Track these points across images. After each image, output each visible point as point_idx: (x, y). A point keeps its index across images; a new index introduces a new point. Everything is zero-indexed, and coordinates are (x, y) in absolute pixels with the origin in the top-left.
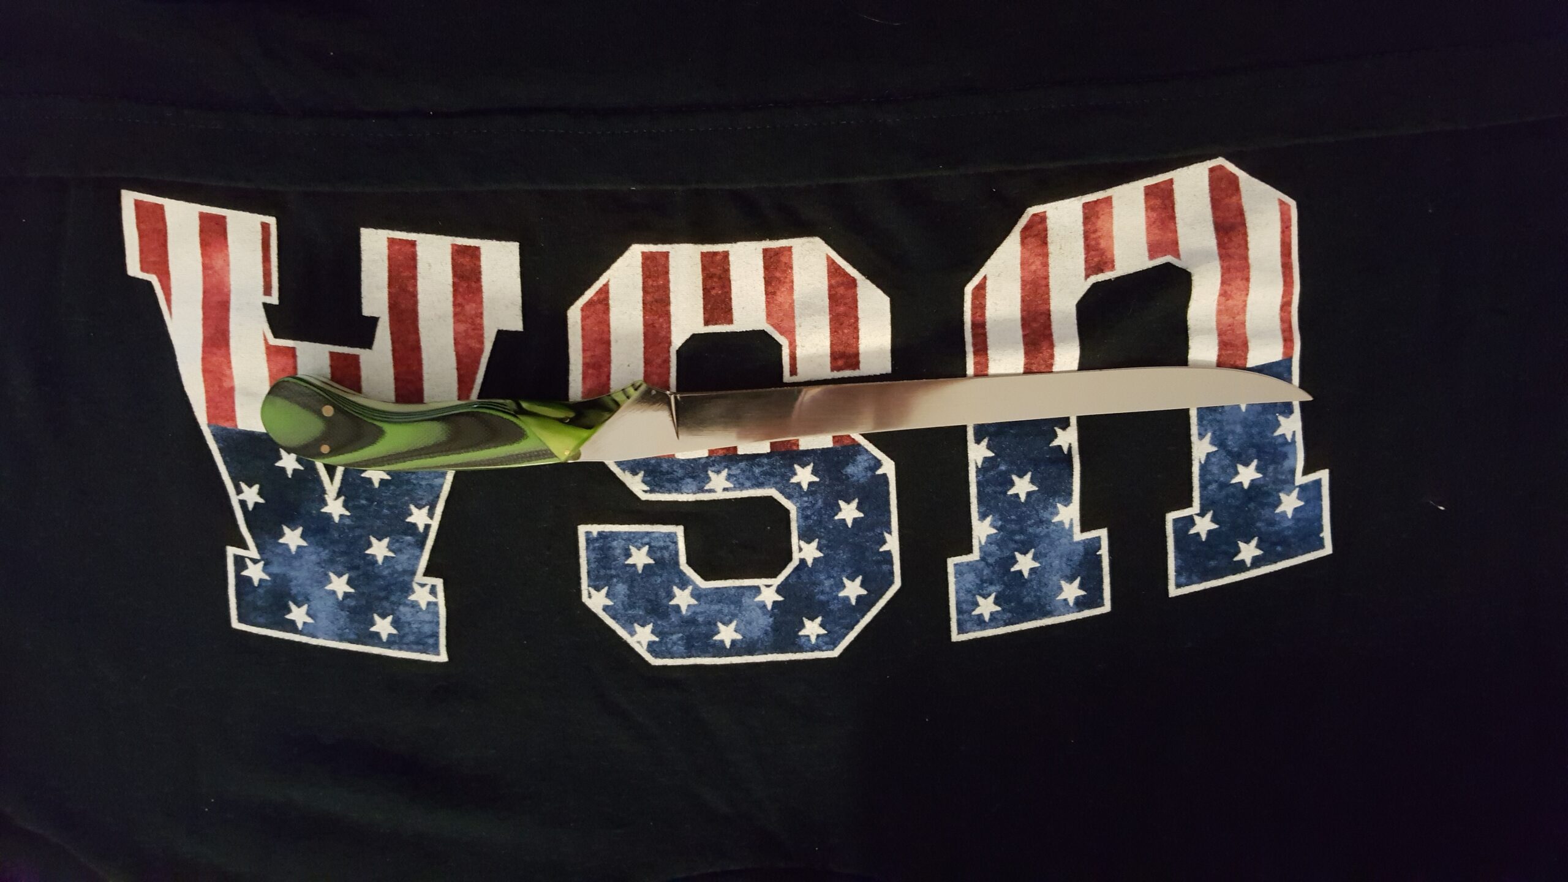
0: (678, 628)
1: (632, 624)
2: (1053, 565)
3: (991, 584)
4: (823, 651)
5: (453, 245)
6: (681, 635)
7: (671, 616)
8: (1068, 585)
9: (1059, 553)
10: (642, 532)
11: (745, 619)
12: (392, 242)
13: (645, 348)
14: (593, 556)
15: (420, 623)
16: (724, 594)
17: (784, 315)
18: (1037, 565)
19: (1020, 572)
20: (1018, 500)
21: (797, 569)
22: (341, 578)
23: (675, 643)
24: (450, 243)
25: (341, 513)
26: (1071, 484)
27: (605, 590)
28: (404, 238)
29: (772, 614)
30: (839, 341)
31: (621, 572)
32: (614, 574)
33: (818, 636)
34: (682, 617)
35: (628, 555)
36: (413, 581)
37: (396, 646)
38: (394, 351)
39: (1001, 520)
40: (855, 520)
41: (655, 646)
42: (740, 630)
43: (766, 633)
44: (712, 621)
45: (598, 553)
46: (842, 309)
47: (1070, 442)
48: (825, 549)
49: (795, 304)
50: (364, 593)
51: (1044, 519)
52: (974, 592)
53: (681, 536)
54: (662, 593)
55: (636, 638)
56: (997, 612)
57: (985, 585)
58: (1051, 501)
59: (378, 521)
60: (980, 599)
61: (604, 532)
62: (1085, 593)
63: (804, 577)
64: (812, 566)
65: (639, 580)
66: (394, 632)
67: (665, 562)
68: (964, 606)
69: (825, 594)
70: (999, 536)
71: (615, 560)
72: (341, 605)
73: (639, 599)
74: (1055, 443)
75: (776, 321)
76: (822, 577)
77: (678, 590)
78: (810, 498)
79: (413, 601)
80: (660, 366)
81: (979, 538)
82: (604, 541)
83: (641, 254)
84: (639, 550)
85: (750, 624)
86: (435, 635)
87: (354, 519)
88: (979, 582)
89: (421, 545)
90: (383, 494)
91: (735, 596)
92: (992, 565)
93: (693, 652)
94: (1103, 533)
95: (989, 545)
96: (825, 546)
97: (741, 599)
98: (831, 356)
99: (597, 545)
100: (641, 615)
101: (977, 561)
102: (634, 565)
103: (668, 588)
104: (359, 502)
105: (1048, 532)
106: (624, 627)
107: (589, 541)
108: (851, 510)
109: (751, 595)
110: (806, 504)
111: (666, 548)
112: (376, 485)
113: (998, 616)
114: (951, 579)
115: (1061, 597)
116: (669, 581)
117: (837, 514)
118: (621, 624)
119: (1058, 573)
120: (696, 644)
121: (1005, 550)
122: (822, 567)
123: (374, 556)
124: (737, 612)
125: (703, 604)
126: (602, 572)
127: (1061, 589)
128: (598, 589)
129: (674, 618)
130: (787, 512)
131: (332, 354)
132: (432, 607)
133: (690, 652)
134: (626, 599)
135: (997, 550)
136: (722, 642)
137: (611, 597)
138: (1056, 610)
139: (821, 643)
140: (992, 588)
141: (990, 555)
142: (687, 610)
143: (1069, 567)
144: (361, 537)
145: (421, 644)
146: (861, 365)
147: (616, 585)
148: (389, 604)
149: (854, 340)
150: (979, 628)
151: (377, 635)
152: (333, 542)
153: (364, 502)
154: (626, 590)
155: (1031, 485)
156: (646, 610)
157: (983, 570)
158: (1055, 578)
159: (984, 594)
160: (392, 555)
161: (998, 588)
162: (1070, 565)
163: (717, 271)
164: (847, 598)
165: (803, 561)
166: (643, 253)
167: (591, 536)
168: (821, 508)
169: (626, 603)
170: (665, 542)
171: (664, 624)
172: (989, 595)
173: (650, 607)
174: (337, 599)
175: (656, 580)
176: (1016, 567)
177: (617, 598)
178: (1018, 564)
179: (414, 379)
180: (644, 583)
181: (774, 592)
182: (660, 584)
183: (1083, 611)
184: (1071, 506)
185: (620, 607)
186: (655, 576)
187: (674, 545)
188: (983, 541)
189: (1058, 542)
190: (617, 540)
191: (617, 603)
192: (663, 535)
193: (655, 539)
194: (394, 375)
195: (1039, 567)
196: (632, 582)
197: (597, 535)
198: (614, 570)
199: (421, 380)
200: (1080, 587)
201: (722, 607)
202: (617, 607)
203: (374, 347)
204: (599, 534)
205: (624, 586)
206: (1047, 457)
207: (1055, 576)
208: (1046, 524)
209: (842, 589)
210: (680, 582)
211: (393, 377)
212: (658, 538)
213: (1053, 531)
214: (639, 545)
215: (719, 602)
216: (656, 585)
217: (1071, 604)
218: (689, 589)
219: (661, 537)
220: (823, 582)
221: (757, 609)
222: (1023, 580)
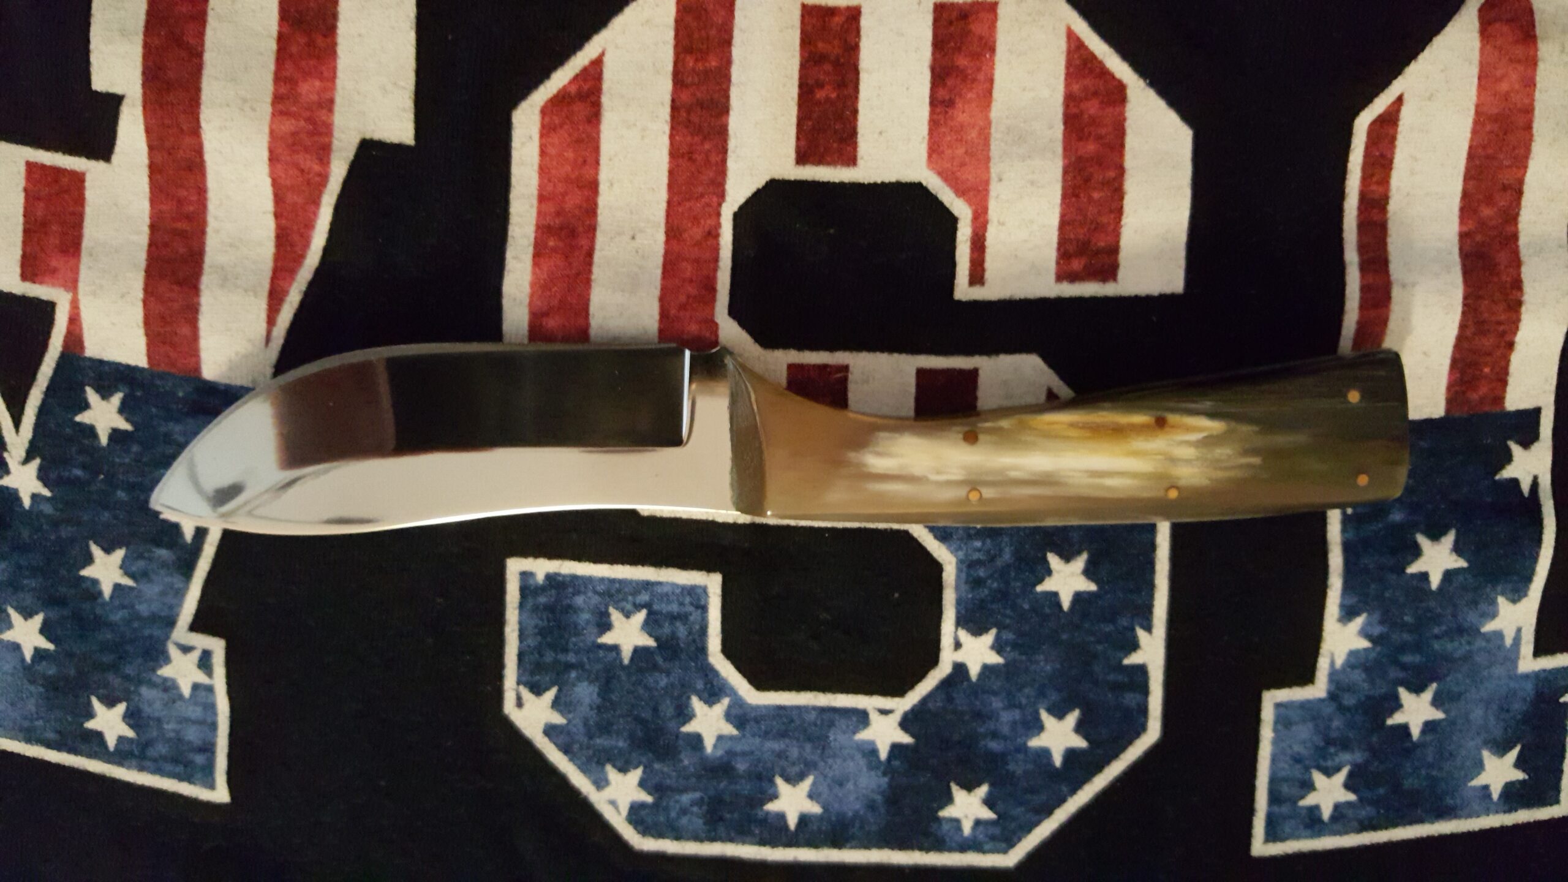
0: (694, 780)
1: (601, 764)
2: (1472, 716)
3: (1345, 745)
4: (984, 852)
6: (697, 795)
7: (682, 756)
8: (1495, 758)
9: (1484, 695)
10: (637, 582)
11: (831, 774)
13: (669, 203)
14: (532, 622)
15: (180, 722)
16: (792, 721)
17: (966, 153)
18: (1439, 715)
19: (1404, 729)
20: (1425, 587)
21: (946, 684)
22: (30, 622)
23: (684, 811)
25: (36, 491)
26: (1535, 559)
27: (550, 695)
29: (887, 768)
30: (1079, 218)
31: (588, 658)
32: (574, 660)
33: (978, 823)
34: (704, 760)
35: (605, 626)
36: (168, 637)
37: (134, 763)
38: (154, 169)
39: (1382, 622)
40: (1079, 598)
41: (643, 813)
42: (820, 795)
43: (871, 806)
44: (764, 773)
45: (545, 617)
46: (1091, 147)
47: (1536, 472)
48: (1008, 649)
49: (993, 130)
50: (70, 655)
51: (1466, 625)
52: (1307, 762)
53: (715, 593)
54: (668, 709)
55: (608, 793)
56: (1349, 804)
57: (1332, 750)
58: (1488, 590)
59: (106, 514)
60: (1318, 778)
61: (557, 574)
62: (1527, 777)
63: (961, 701)
64: (979, 681)
65: (624, 678)
66: (130, 733)
67: (678, 644)
68: (1285, 789)
69: (998, 738)
70: (1373, 655)
71: (577, 634)
72: (28, 671)
73: (619, 716)
74: (1507, 473)
75: (949, 165)
76: (997, 703)
77: (702, 703)
78: (988, 541)
79: (165, 680)
80: (698, 244)
81: (1332, 655)
82: (558, 594)
84: (627, 615)
85: (841, 784)
86: (208, 749)
87: (60, 506)
88: (1322, 744)
89: (187, 568)
90: (117, 460)
91: (815, 725)
92: (1349, 709)
93: (721, 830)
95: (1348, 670)
96: (1007, 643)
97: (828, 731)
98: (1059, 249)
99: (542, 600)
100: (620, 750)
101: (1321, 700)
102: (615, 648)
103: (680, 696)
104: (70, 471)
105: (1470, 652)
106: (584, 769)
107: (527, 591)
108: (1073, 574)
109: (848, 727)
110: (976, 556)
111: (683, 617)
112: (104, 440)
113: (1350, 813)
114: (1267, 733)
115: (1478, 782)
116: (683, 686)
117: (1041, 581)
118: (579, 762)
119: (1478, 734)
120: (728, 816)
121: (1380, 682)
122: (999, 684)
123: (95, 582)
124: (816, 758)
125: (748, 735)
126: (549, 657)
127: (1479, 766)
128: (537, 690)
129: (687, 760)
130: (937, 567)
131: (31, 167)
132: (204, 693)
133: (715, 830)
134: (593, 713)
135: (1364, 681)
136: (781, 817)
137: (562, 708)
138: (1461, 807)
139: (981, 837)
140: (1346, 757)
141: (1349, 689)
142: (715, 746)
143: (1502, 726)
144: (72, 540)
145: (181, 763)
146: (1121, 273)
147: (574, 685)
148: (120, 679)
149: (1112, 216)
150: (1309, 832)
151: (99, 736)
152: (21, 548)
153: (78, 472)
154: (595, 696)
155: (1454, 557)
156: (632, 737)
157: (1331, 720)
158: (1471, 744)
159: (1327, 767)
160: (128, 582)
161: (1358, 757)
162: (1504, 720)
163: (833, 49)
164: (1045, 753)
165: (960, 669)
167: (531, 582)
168: (1008, 566)
169: (592, 722)
170: (682, 604)
171: (666, 769)
172: (1338, 769)
173: (640, 735)
174: (23, 660)
175: (657, 682)
176: (1397, 719)
177: (575, 710)
178: (1403, 712)
179: (188, 228)
180: (634, 685)
181: (896, 724)
182: (665, 689)
183: (1516, 810)
184: (1525, 602)
185: (579, 729)
186: (657, 674)
187: (699, 611)
188: (1339, 662)
189: (1485, 673)
190: (585, 593)
191: (574, 722)
192: (680, 590)
193: (662, 597)
194: (150, 218)
195: (1443, 720)
196: (608, 681)
197: (544, 581)
198: (573, 655)
199: (203, 232)
200: (1519, 764)
201: (787, 746)
202: (575, 730)
203: (115, 158)
204: (550, 577)
205: (591, 688)
206: (1489, 500)
207: (1473, 739)
208: (1469, 635)
209: (1038, 734)
210: (706, 688)
211: (147, 221)
212: (667, 595)
213: (1480, 649)
214: (629, 607)
215: (783, 735)
216: (657, 689)
217: (1495, 796)
218: (722, 704)
219: (673, 593)
220: (998, 714)
221: (858, 756)
222: (1408, 744)
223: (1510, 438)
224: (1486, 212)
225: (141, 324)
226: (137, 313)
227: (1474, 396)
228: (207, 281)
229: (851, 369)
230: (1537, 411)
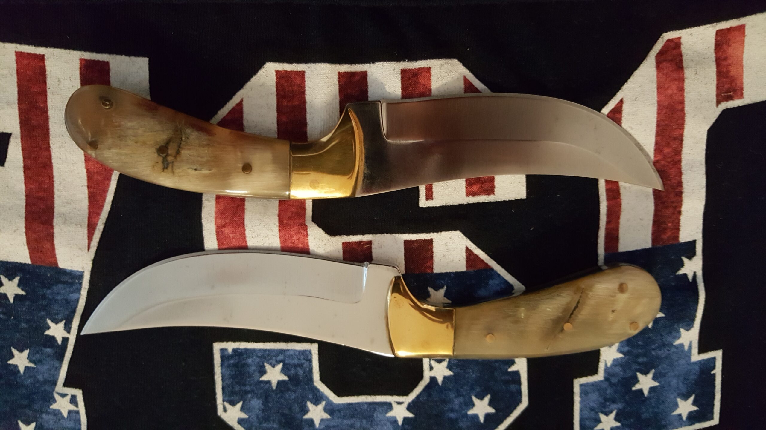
2: (672, 383)
3: (614, 401)
5: (81, 60)
7: (305, 429)
8: (683, 402)
9: (676, 373)
10: (277, 350)
12: (20, 55)
14: (227, 373)
16: (356, 410)
18: (656, 384)
19: (641, 391)
21: (428, 387)
24: (79, 58)
26: (695, 310)
27: (239, 405)
28: (33, 52)
31: (256, 388)
32: (249, 389)
35: (263, 372)
36: (53, 391)
38: (26, 168)
39: (626, 346)
45: (233, 369)
47: (695, 270)
48: (455, 368)
51: (667, 343)
52: (597, 410)
53: (315, 353)
54: (296, 408)
56: (617, 427)
57: (608, 403)
58: (676, 326)
59: (18, 334)
60: (602, 417)
61: (238, 349)
62: (698, 409)
63: (435, 395)
64: (442, 384)
65: (273, 396)
67: (299, 378)
68: (587, 423)
69: (454, 412)
70: (624, 360)
71: (249, 377)
73: (274, 413)
74: (682, 272)
76: (452, 395)
77: (312, 405)
79: (54, 410)
81: (606, 361)
82: (239, 358)
83: (275, 73)
84: (274, 366)
88: (603, 401)
90: (19, 309)
91: (367, 411)
92: (615, 385)
94: (718, 354)
95: (613, 367)
96: (454, 364)
97: (373, 413)
98: (466, 181)
99: (232, 361)
100: (275, 428)
101: (601, 381)
102: (269, 382)
103: (302, 403)
105: (669, 354)
107: (224, 358)
109: (382, 411)
111: (300, 365)
112: (12, 300)
114: (577, 399)
115: (676, 413)
116: (303, 397)
119: (675, 391)
121: (628, 371)
122: (452, 385)
123: (16, 366)
124: (369, 426)
125: (335, 418)
126: (237, 388)
127: (676, 406)
128: (233, 403)
132: (74, 415)
134: (261, 412)
137: (245, 411)
138: (670, 425)
140: (614, 406)
141: (614, 375)
142: (320, 424)
143: (686, 386)
144: (2, 348)
146: (496, 190)
147: (250, 401)
148: (31, 412)
153: (1, 316)
154: (261, 405)
155: (659, 312)
156: (280, 423)
157: (606, 390)
158: (672, 396)
159: (606, 412)
160: (33, 365)
161: (620, 406)
162: (687, 384)
163: (355, 91)
164: (476, 416)
165: (433, 380)
166: (277, 72)
167: (226, 353)
169: (260, 417)
170: (299, 359)
172: (611, 412)
173: (284, 421)
175: (290, 396)
176: (637, 387)
177: (252, 411)
178: (640, 384)
179: (45, 196)
180: (278, 399)
181: (405, 409)
182: (294, 399)
183: (694, 424)
184: (693, 329)
185: (254, 420)
186: (290, 392)
187: (308, 362)
188: (609, 364)
189: (676, 363)
190: (252, 357)
191: (252, 417)
192: (298, 353)
193: (289, 357)
194: (25, 192)
195: (658, 386)
196: (266, 398)
197: (232, 352)
198: (249, 387)
199: (53, 197)
200: (695, 403)
201: (354, 421)
202: (252, 420)
203: (6, 164)
204: (234, 350)
205: (258, 401)
206: (673, 284)
207: (672, 394)
208: (669, 347)
209: (472, 408)
210: (314, 398)
211: (24, 193)
212: (292, 355)
213: (674, 352)
214: (274, 362)
215: (352, 417)
216: (290, 400)
217: (684, 418)
218: (322, 404)
219: (294, 354)
220: (453, 400)
221: (389, 424)
222: (644, 398)
223: (683, 256)
224: (667, 150)
225: (25, 244)
226: (23, 239)
227: (665, 237)
228: (56, 221)
229: (373, 242)
230: (694, 242)
